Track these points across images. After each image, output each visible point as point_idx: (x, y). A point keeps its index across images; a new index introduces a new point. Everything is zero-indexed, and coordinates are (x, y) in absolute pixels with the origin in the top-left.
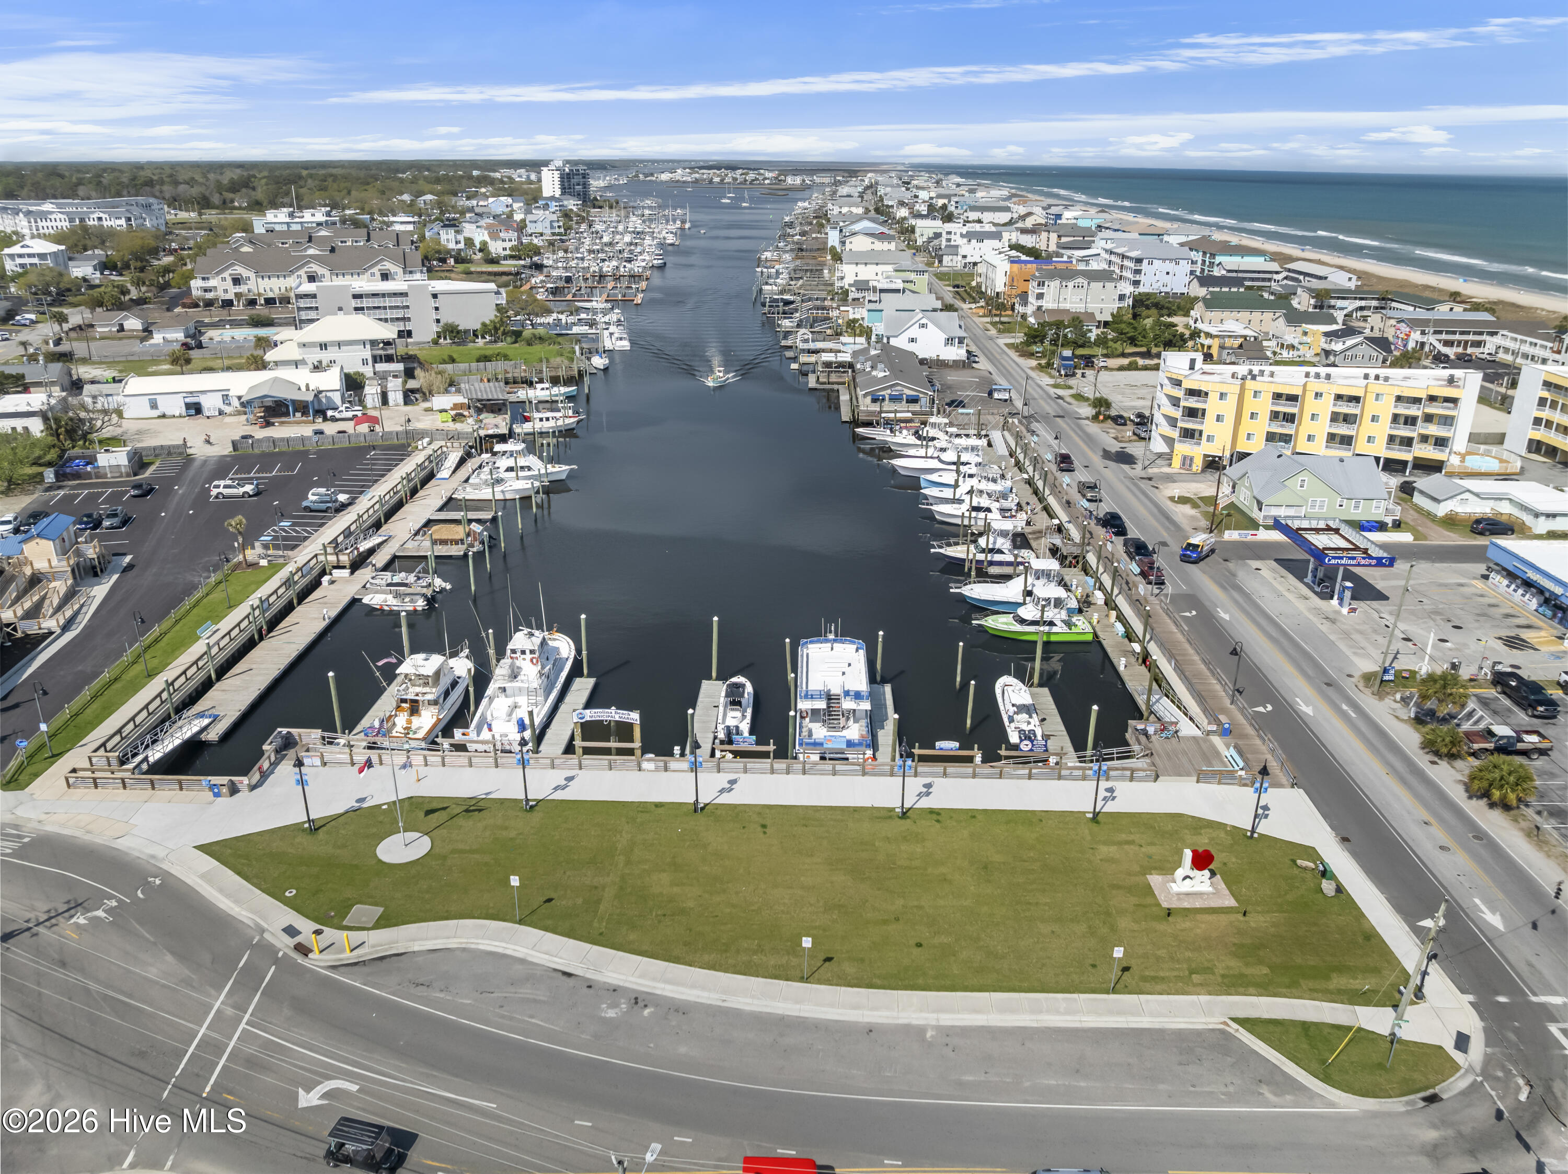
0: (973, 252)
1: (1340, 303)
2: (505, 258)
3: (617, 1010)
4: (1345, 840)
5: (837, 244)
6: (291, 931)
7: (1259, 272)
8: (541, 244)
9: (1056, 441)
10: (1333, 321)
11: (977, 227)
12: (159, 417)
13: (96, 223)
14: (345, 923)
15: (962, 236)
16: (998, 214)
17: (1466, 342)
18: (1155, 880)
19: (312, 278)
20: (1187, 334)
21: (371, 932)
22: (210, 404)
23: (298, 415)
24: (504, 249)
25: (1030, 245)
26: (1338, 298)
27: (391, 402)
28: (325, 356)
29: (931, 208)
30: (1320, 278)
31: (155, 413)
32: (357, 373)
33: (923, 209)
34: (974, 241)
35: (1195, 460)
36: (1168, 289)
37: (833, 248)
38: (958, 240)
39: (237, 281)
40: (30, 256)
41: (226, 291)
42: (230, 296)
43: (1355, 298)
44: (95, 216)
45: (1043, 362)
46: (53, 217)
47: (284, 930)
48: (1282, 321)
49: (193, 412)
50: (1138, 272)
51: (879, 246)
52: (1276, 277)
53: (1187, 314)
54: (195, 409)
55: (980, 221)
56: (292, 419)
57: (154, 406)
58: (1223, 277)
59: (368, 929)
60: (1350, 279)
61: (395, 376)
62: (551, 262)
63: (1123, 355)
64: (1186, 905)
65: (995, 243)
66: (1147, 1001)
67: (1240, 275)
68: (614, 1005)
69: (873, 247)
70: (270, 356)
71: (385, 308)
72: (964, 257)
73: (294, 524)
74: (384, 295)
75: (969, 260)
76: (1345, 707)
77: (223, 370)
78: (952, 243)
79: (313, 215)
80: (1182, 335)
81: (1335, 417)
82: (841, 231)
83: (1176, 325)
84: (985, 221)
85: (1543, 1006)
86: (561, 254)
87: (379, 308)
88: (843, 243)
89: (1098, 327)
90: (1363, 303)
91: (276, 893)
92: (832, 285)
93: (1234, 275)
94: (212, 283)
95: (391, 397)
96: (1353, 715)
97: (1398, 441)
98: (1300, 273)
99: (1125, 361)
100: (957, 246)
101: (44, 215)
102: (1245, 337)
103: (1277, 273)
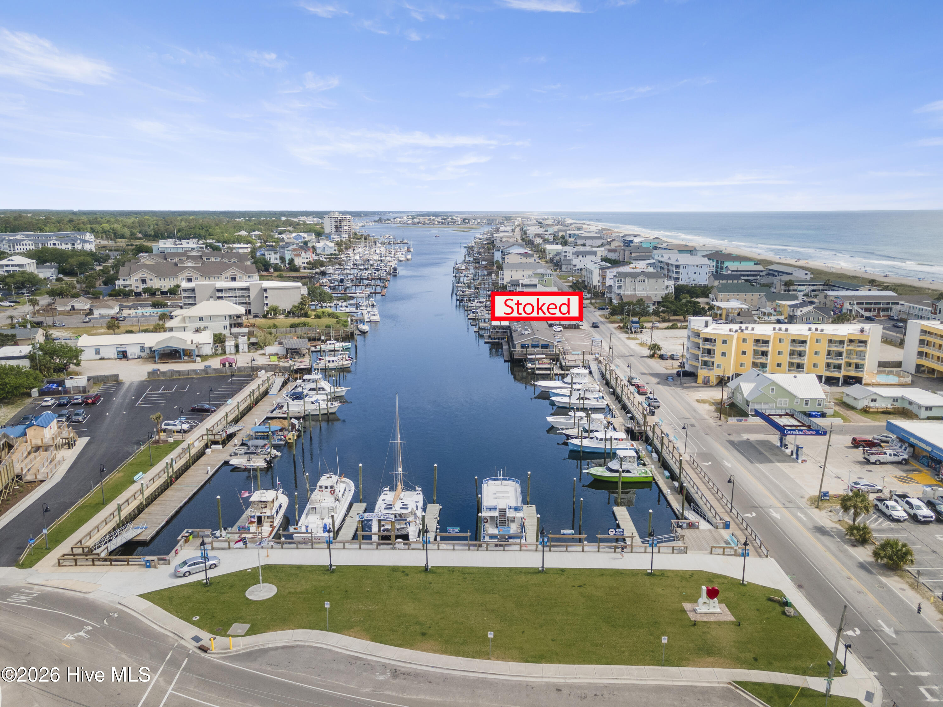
0: (580, 263)
1: (799, 288)
2: (304, 268)
3: (385, 676)
4: (800, 587)
5: (500, 259)
6: (196, 639)
7: (751, 271)
8: (325, 260)
9: (629, 369)
10: (796, 299)
11: (581, 249)
12: (101, 359)
13: (52, 246)
14: (228, 633)
15: (573, 253)
16: (594, 241)
17: (879, 309)
18: (687, 606)
19: (190, 280)
20: (707, 307)
21: (243, 638)
22: (133, 351)
23: (186, 358)
24: (304, 263)
25: (613, 258)
26: (799, 285)
27: (241, 350)
28: (202, 324)
29: (555, 237)
30: (788, 274)
31: (98, 357)
32: (221, 334)
33: (551, 239)
34: (580, 257)
35: (711, 379)
36: (695, 282)
37: (497, 261)
38: (570, 256)
39: (144, 281)
40: (12, 266)
41: (137, 287)
42: (140, 290)
43: (809, 285)
44: (52, 242)
45: (622, 325)
46: (24, 243)
47: (192, 639)
48: (764, 299)
49: (122, 356)
50: (677, 273)
51: (525, 260)
52: (761, 274)
53: (707, 296)
54: (123, 355)
55: (583, 245)
56: (182, 360)
57: (97, 352)
58: (729, 275)
59: (242, 636)
60: (806, 274)
61: (243, 336)
62: (332, 272)
63: (669, 321)
64: (705, 619)
65: (593, 257)
66: (684, 670)
67: (739, 273)
68: (383, 673)
69: (521, 261)
70: (169, 324)
71: (235, 297)
72: (575, 266)
73: (187, 419)
74: (235, 290)
75: (578, 267)
76: (799, 514)
77: (139, 332)
78: (568, 258)
79: (188, 243)
80: (703, 308)
81: (792, 353)
82: (502, 252)
83: (699, 303)
84: (587, 244)
85: (917, 677)
86: (337, 266)
87: (232, 297)
88: (503, 259)
89: (654, 305)
90: (815, 288)
91: (187, 619)
92: (497, 283)
93: (735, 273)
94: (128, 283)
95: (241, 347)
96: (805, 519)
97: (832, 366)
98: (776, 271)
99: (670, 324)
100: (571, 260)
101: (19, 242)
102: (742, 309)
103: (762, 271)
